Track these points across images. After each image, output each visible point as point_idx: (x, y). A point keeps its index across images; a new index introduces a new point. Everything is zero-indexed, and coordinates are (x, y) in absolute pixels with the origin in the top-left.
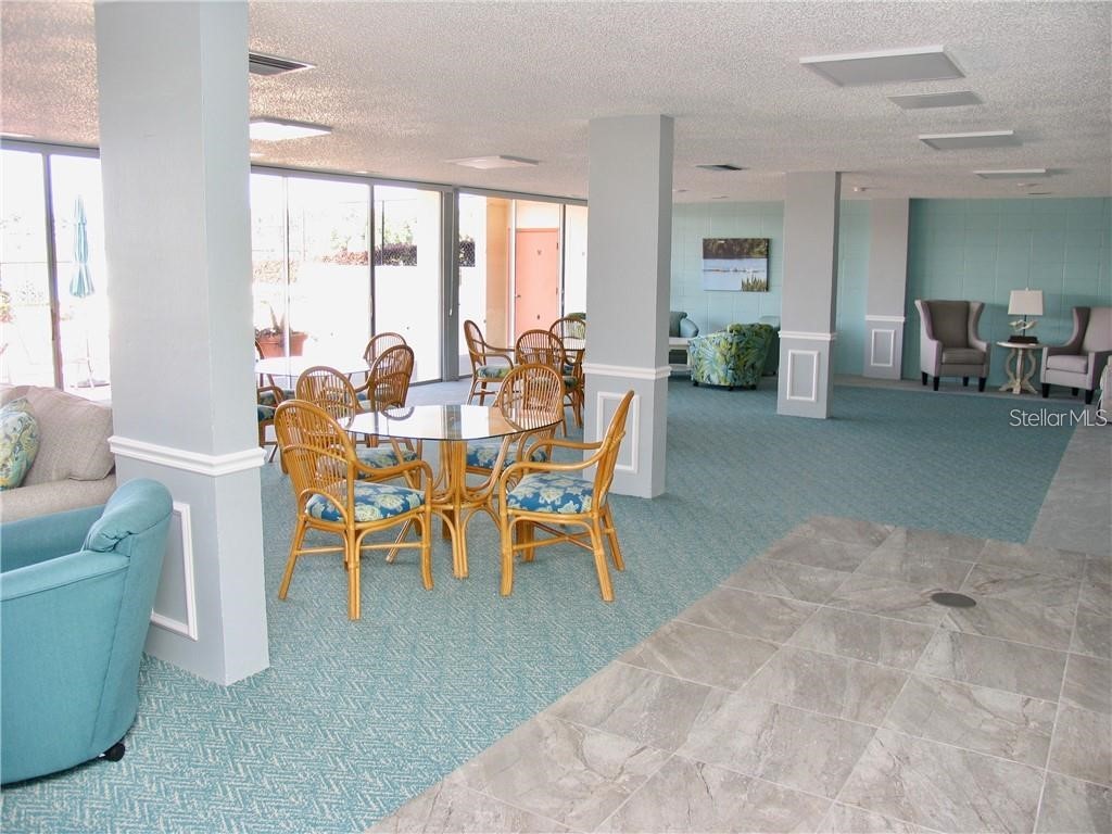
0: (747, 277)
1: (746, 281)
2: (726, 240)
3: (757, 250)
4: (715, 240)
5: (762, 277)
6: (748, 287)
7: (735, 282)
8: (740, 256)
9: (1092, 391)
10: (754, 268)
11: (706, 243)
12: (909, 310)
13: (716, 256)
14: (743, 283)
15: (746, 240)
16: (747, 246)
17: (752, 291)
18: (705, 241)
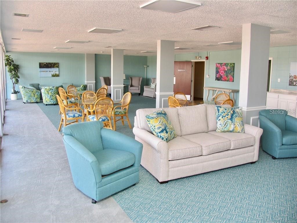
0: (53, 73)
1: (53, 74)
2: (46, 63)
3: (55, 66)
4: (43, 63)
5: (57, 73)
6: (53, 76)
7: (50, 74)
8: (51, 67)
9: (140, 93)
10: (55, 71)
11: (40, 64)
12: (97, 79)
13: (44, 67)
14: (52, 75)
15: (52, 63)
16: (53, 65)
17: (55, 77)
18: (39, 63)
